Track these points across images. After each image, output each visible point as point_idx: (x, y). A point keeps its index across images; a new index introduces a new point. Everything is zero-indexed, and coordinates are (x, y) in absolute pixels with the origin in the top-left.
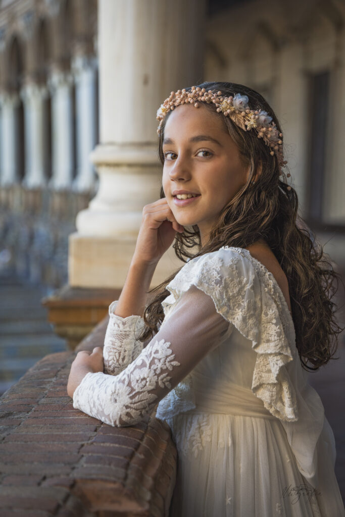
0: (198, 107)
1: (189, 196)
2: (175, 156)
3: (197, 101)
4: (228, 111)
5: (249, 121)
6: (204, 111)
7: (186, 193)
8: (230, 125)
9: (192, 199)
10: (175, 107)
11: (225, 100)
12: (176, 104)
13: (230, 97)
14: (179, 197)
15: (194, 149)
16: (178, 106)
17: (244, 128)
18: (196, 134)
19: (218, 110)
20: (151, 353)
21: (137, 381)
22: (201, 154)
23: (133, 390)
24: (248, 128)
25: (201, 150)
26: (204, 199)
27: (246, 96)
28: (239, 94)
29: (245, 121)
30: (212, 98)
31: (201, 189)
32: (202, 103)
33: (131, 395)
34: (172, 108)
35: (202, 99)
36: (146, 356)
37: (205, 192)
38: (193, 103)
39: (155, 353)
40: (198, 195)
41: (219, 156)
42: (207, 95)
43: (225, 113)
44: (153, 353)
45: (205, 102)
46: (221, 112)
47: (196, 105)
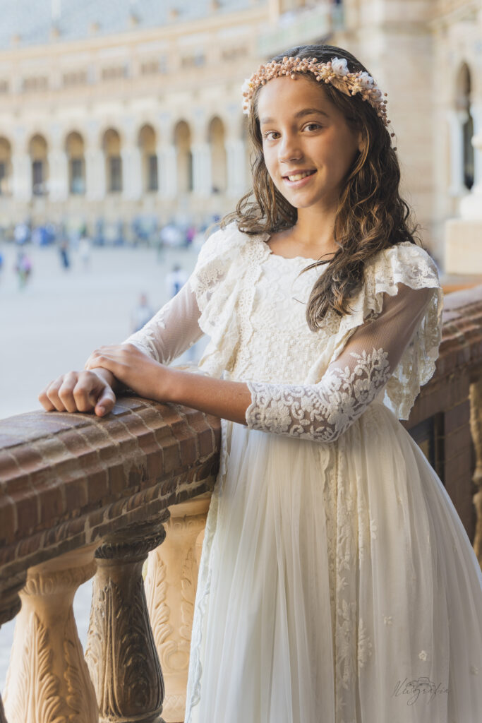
0: (296, 79)
1: (304, 175)
2: (277, 135)
3: (293, 72)
4: (330, 78)
5: (352, 85)
6: (304, 82)
7: (300, 172)
8: (334, 93)
9: (308, 178)
10: (266, 81)
11: (324, 67)
12: (268, 78)
13: (329, 63)
14: (292, 178)
15: (300, 125)
16: (270, 80)
17: (348, 94)
18: (300, 108)
19: (318, 78)
20: (371, 364)
21: (361, 392)
22: (307, 129)
23: (357, 402)
24: (353, 93)
25: (308, 124)
26: (321, 175)
27: (344, 59)
28: (336, 58)
29: (348, 86)
30: (309, 66)
31: (317, 164)
32: (298, 74)
33: (355, 407)
34: (262, 83)
35: (298, 69)
36: (366, 365)
37: (321, 167)
38: (290, 75)
39: (375, 364)
40: (314, 171)
41: (327, 127)
42: (303, 65)
43: (326, 81)
44: (373, 363)
45: (301, 72)
46: (322, 81)
47: (293, 76)
